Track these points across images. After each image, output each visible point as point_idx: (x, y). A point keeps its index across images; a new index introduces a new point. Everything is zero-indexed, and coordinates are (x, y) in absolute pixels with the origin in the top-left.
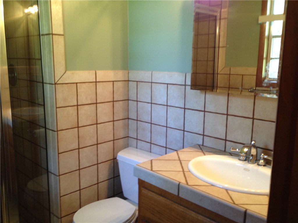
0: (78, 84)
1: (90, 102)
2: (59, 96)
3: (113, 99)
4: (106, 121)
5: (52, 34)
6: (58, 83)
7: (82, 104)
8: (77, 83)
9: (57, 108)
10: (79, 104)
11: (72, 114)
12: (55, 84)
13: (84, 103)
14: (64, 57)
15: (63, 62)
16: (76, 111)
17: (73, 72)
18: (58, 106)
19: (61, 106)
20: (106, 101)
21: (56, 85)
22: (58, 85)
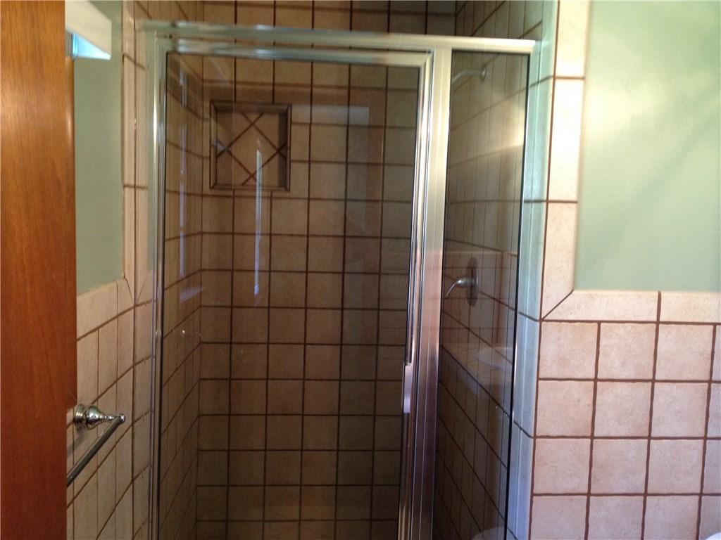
0: (602, 324)
1: (633, 376)
2: (549, 351)
3: (708, 374)
4: (679, 435)
5: (548, 201)
6: (548, 318)
7: (610, 377)
8: (599, 322)
9: (538, 379)
10: (599, 377)
11: (579, 400)
12: (541, 320)
13: (615, 377)
14: (571, 255)
15: (568, 269)
16: (592, 394)
17: (593, 292)
18: (541, 376)
19: (549, 376)
20: (684, 378)
21: (544, 323)
22: (549, 323)
